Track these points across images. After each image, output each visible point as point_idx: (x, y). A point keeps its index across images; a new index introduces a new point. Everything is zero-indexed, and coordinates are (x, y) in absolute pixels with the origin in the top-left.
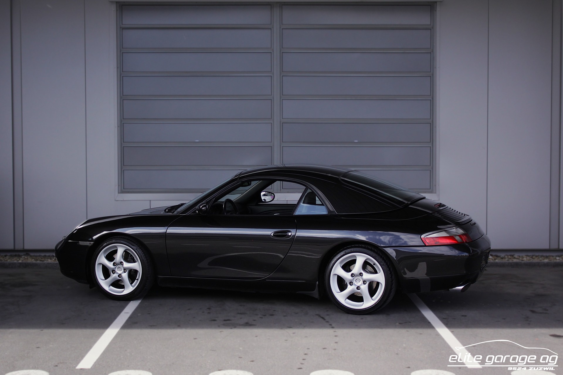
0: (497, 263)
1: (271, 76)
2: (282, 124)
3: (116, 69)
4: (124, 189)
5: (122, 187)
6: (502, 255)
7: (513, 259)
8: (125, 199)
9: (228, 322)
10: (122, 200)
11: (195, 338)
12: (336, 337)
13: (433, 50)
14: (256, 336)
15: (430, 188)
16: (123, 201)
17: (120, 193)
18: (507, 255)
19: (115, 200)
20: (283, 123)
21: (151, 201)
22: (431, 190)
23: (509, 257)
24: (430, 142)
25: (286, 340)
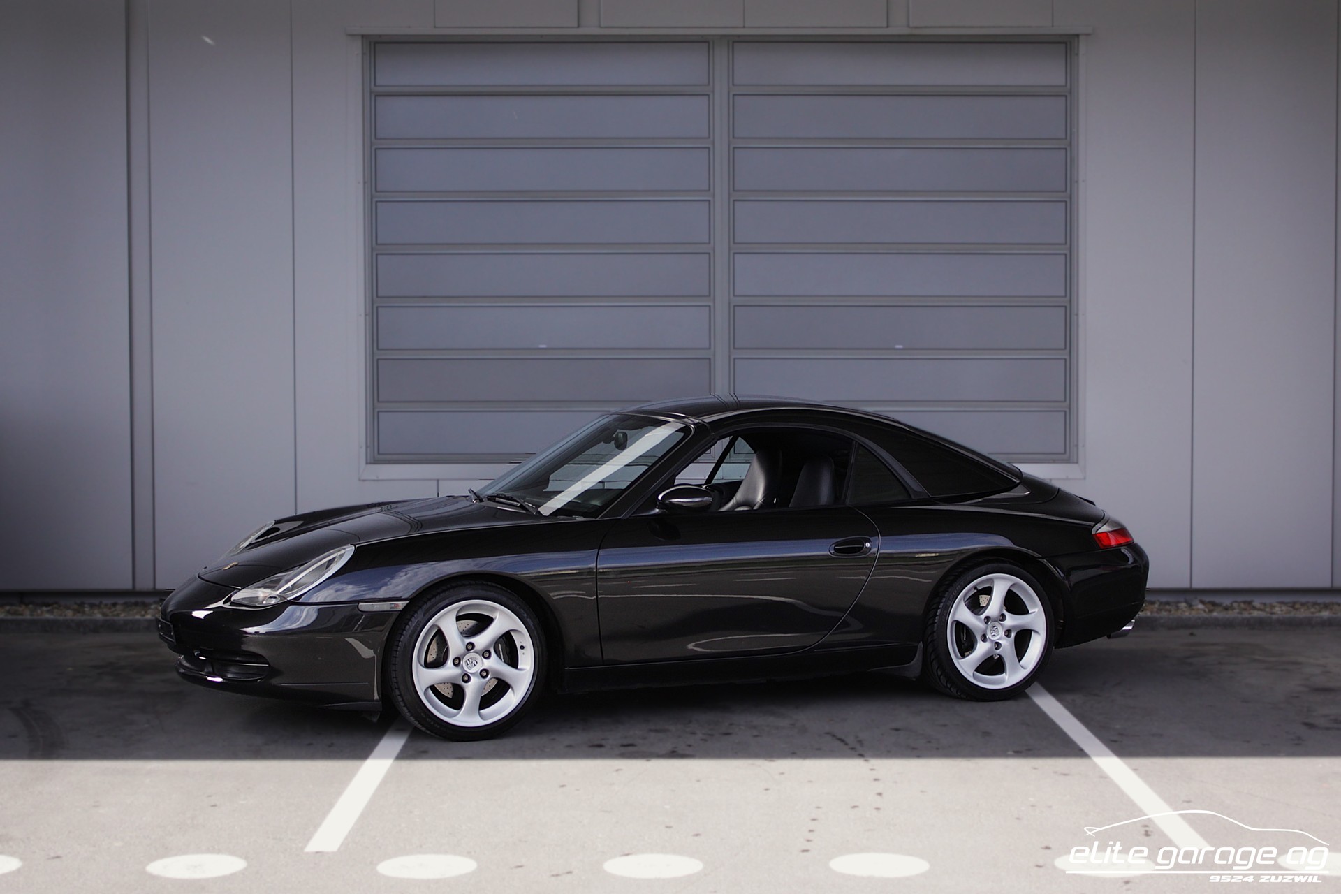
0: (1216, 619)
1: (709, 201)
2: (733, 308)
3: (361, 186)
4: (378, 455)
5: (374, 451)
6: (1226, 601)
7: (1252, 611)
8: (380, 478)
9: (630, 749)
10: (375, 478)
11: (562, 784)
12: (877, 782)
13: (1071, 142)
14: (698, 781)
15: (1065, 453)
16: (378, 480)
17: (371, 463)
18: (1236, 602)
19: (360, 480)
20: (734, 306)
21: (440, 482)
22: (1066, 454)
23: (1242, 605)
24: (1065, 348)
25: (767, 789)
